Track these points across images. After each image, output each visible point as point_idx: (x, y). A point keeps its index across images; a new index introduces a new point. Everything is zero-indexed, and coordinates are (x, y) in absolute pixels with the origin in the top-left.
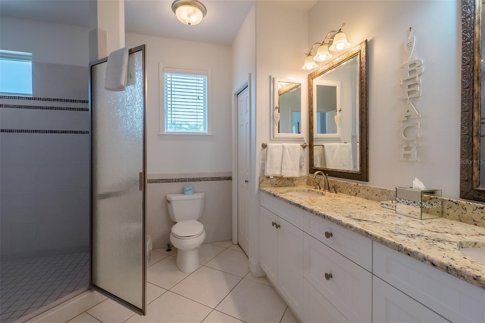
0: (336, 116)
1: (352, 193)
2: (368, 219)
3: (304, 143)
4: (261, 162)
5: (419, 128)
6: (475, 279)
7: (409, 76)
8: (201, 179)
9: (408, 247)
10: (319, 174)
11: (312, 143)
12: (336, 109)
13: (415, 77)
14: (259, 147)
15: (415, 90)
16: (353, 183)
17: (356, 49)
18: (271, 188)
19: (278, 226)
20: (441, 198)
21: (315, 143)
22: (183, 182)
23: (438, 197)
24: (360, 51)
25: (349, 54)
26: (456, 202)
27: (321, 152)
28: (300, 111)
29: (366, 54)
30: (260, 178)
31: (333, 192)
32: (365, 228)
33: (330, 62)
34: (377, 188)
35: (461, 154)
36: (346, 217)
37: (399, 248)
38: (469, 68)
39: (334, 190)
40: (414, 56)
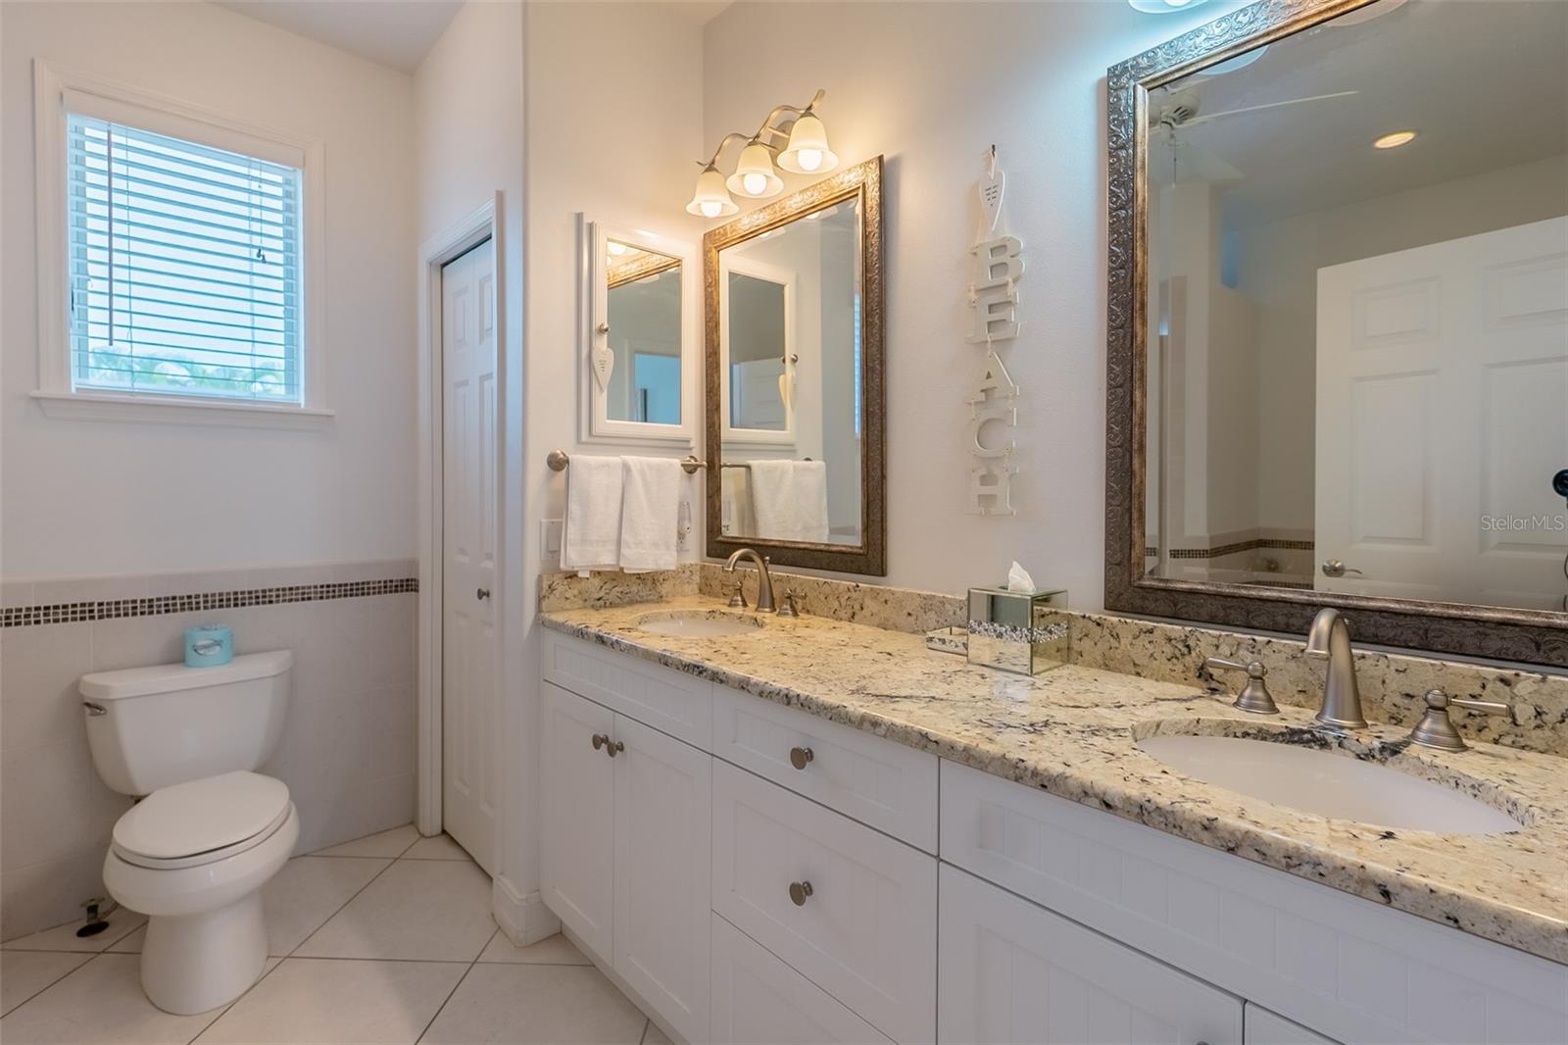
0: (782, 376)
1: (842, 614)
2: (911, 691)
3: (692, 457)
4: (543, 520)
5: (1015, 424)
6: (1205, 828)
7: (989, 280)
8: (274, 594)
9: (1041, 766)
10: (744, 558)
11: (716, 459)
12: (784, 355)
13: (1006, 285)
14: (537, 468)
15: (1004, 320)
16: (843, 582)
17: (851, 176)
18: (585, 611)
19: (615, 749)
20: (1065, 612)
21: (725, 459)
22: (175, 611)
23: (1059, 611)
24: (864, 184)
25: (832, 188)
26: (1098, 621)
27: (743, 485)
28: (678, 356)
29: (880, 196)
30: (540, 579)
31: (787, 614)
32: (917, 724)
33: (776, 203)
34: (911, 593)
35: (1106, 496)
36: (853, 692)
37: (1017, 771)
38: (1124, 278)
39: (788, 607)
40: (1002, 227)
